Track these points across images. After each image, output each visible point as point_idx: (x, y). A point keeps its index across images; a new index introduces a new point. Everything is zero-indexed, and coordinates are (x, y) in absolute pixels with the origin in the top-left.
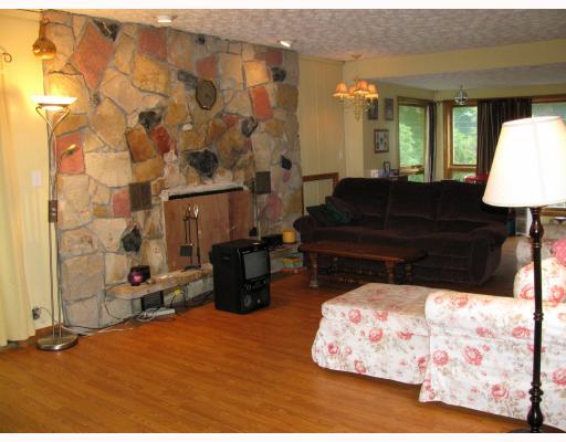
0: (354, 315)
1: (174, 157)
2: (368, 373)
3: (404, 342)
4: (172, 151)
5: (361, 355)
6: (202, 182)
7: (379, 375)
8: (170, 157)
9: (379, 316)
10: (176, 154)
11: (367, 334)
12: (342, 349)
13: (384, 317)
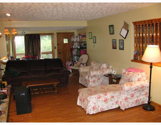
0: (98, 97)
2: (104, 110)
3: (113, 99)
5: (102, 106)
7: (107, 109)
9: (105, 95)
11: (103, 100)
12: (97, 107)
13: (106, 95)
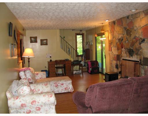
1: (124, 50)
4: (124, 48)
6: (130, 57)
8: (123, 49)
10: (125, 49)
